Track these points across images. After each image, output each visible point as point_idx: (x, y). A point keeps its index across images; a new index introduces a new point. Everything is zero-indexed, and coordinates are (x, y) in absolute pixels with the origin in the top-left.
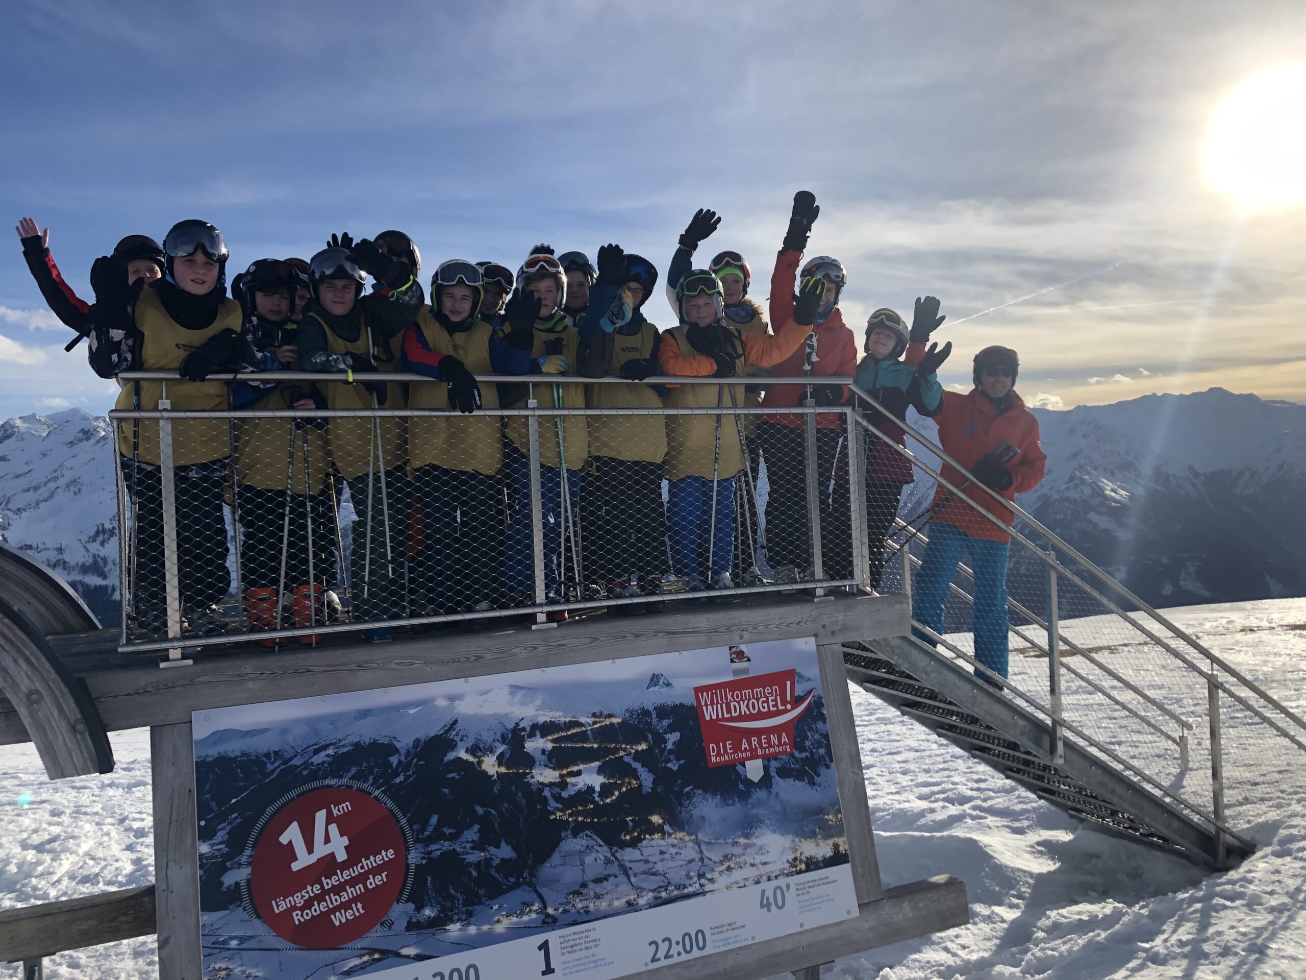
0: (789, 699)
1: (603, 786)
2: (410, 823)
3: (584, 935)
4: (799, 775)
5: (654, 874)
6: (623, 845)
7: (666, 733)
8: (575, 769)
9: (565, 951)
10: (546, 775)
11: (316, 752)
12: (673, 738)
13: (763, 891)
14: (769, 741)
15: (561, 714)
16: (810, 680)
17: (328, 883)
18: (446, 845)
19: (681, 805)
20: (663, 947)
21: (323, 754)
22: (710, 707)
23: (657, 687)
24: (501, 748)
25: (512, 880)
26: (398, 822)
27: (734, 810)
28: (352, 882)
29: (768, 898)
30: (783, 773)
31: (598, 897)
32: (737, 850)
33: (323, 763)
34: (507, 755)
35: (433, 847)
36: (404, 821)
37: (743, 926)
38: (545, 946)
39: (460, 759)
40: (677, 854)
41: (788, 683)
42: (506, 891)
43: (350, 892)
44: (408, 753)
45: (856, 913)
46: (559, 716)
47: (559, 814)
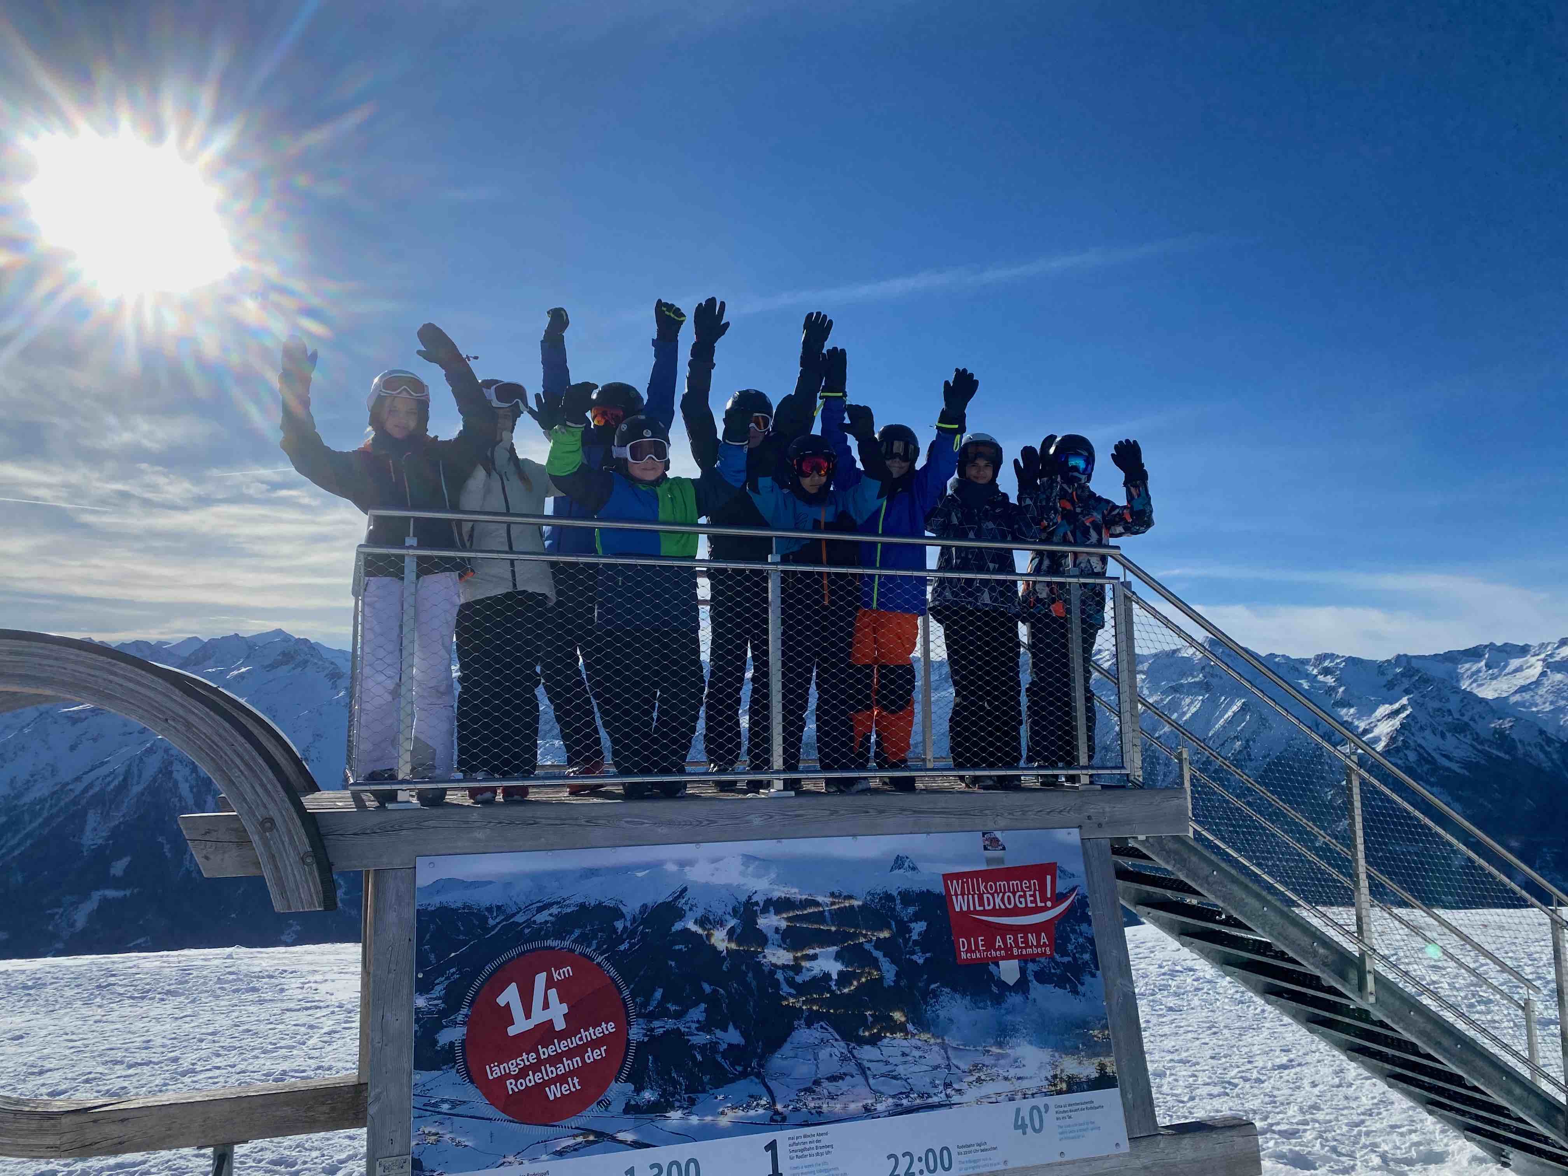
0: (1049, 895)
1: (840, 973)
2: (633, 995)
3: (815, 1139)
4: (1061, 982)
5: (895, 1078)
6: (862, 1042)
7: (911, 921)
8: (811, 952)
9: (794, 1154)
10: (778, 956)
11: (540, 910)
12: (918, 927)
13: (1018, 1111)
14: (1026, 941)
15: (796, 890)
16: (1073, 875)
17: (545, 1052)
18: (670, 1024)
19: (926, 1003)
20: (904, 1162)
21: (546, 913)
22: (960, 897)
23: (902, 871)
24: (732, 922)
25: (739, 1068)
26: (621, 993)
27: (986, 1014)
29: (1023, 1118)
30: (1042, 977)
31: (832, 1097)
32: (987, 1060)
33: (546, 922)
34: (738, 931)
35: (656, 1024)
36: (626, 993)
37: (995, 1149)
38: (772, 1147)
39: (686, 930)
40: (920, 1057)
41: (1049, 878)
42: (733, 1081)
43: (568, 1064)
44: (634, 919)
45: (1126, 1147)
46: (795, 893)
47: (792, 1000)
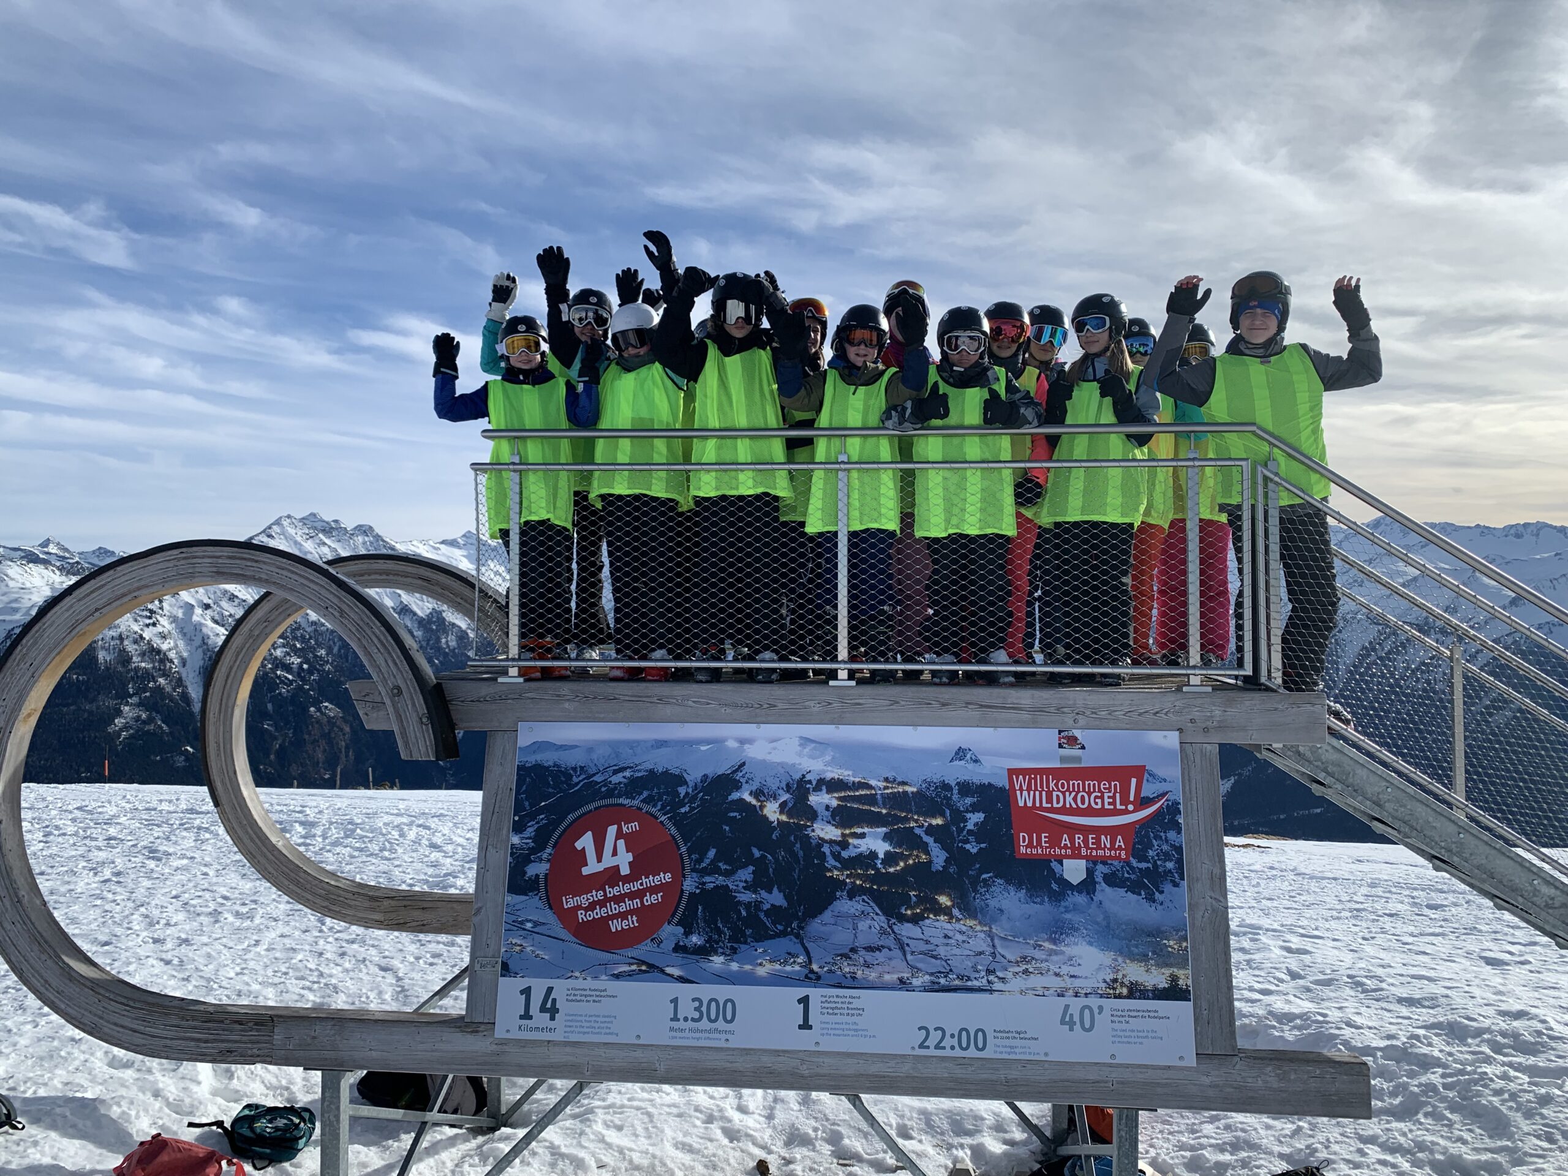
0: (1132, 799)
1: (887, 853)
2: (690, 851)
3: (847, 1000)
4: (1134, 887)
5: (935, 957)
6: (902, 919)
7: (967, 811)
8: (859, 831)
9: (825, 1011)
10: (831, 832)
11: (615, 772)
12: (975, 818)
13: (1067, 1007)
14: (1098, 841)
15: (850, 773)
16: (1165, 781)
17: (612, 892)
18: (721, 880)
19: (976, 891)
20: (935, 1036)
21: (621, 775)
22: (1025, 793)
23: (962, 762)
24: (785, 797)
25: (780, 927)
26: (679, 849)
27: (1042, 909)
28: (632, 896)
29: (1071, 1015)
30: (1112, 880)
31: (867, 965)
32: (1038, 954)
33: (620, 783)
34: (790, 805)
35: (707, 879)
36: (683, 849)
37: (1036, 1039)
38: (805, 1001)
39: (742, 800)
40: (964, 942)
41: (1134, 781)
42: (772, 937)
43: (628, 904)
44: (696, 787)
45: (1191, 1061)
46: (847, 775)
47: (836, 873)
